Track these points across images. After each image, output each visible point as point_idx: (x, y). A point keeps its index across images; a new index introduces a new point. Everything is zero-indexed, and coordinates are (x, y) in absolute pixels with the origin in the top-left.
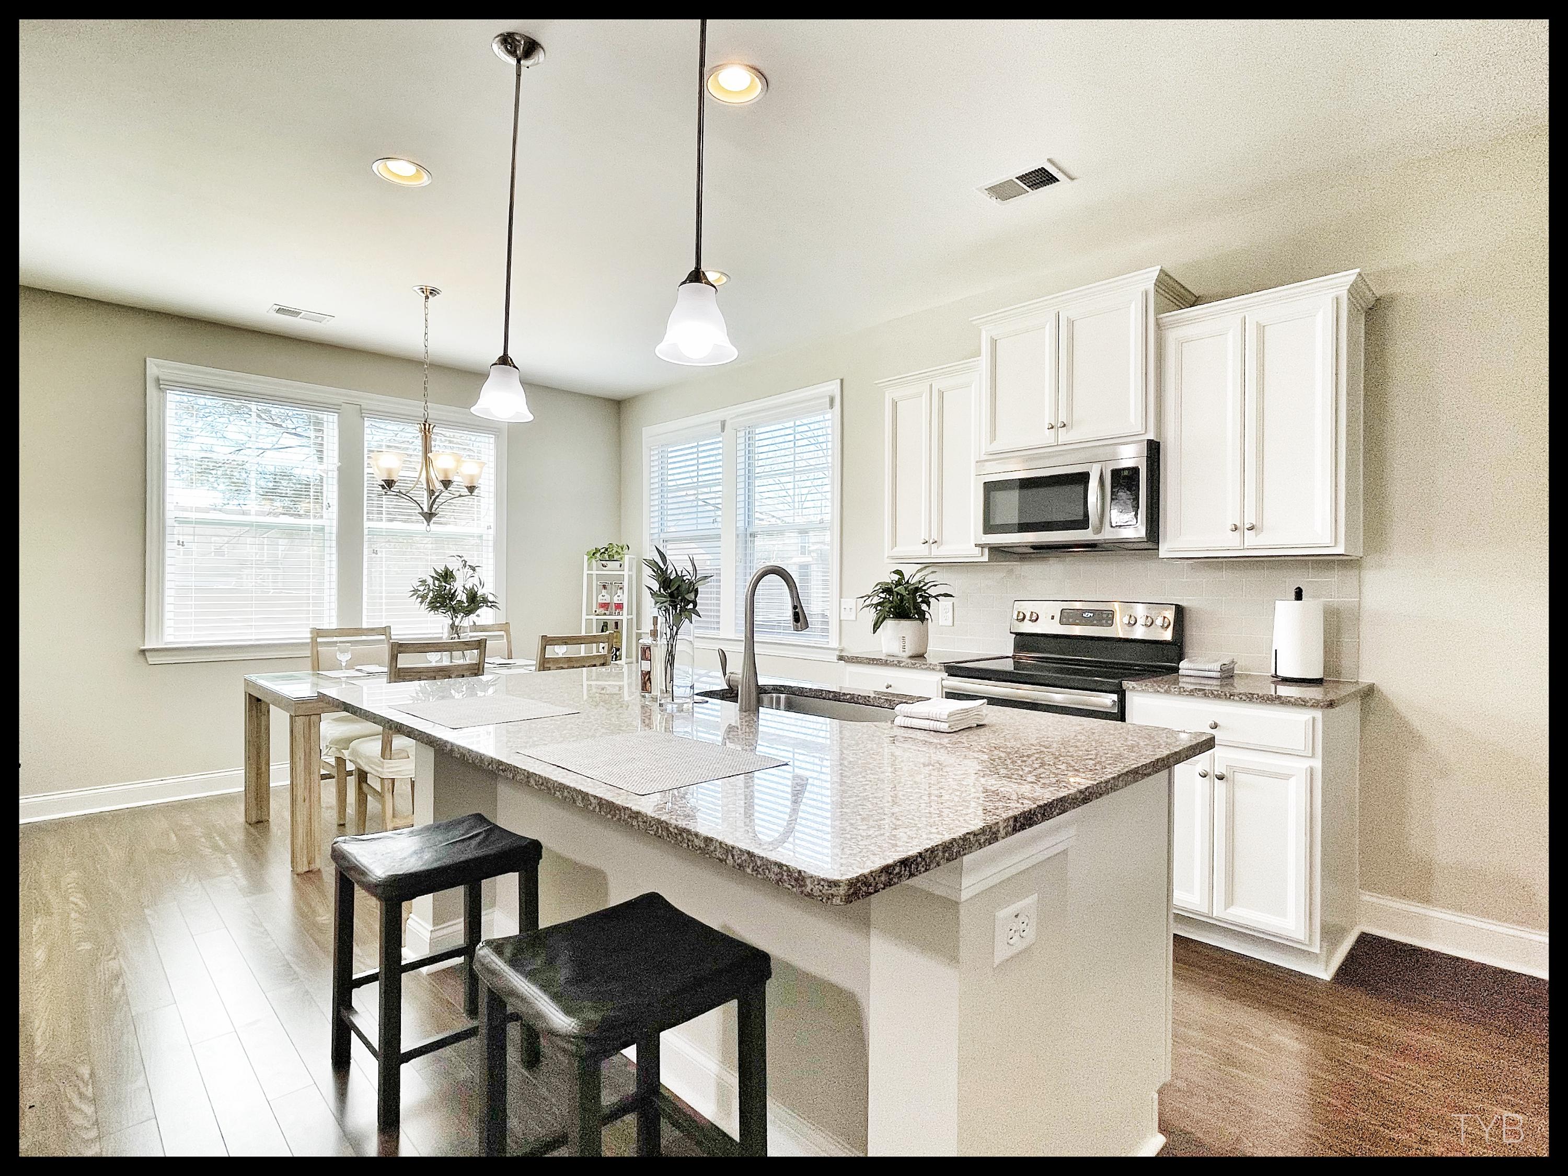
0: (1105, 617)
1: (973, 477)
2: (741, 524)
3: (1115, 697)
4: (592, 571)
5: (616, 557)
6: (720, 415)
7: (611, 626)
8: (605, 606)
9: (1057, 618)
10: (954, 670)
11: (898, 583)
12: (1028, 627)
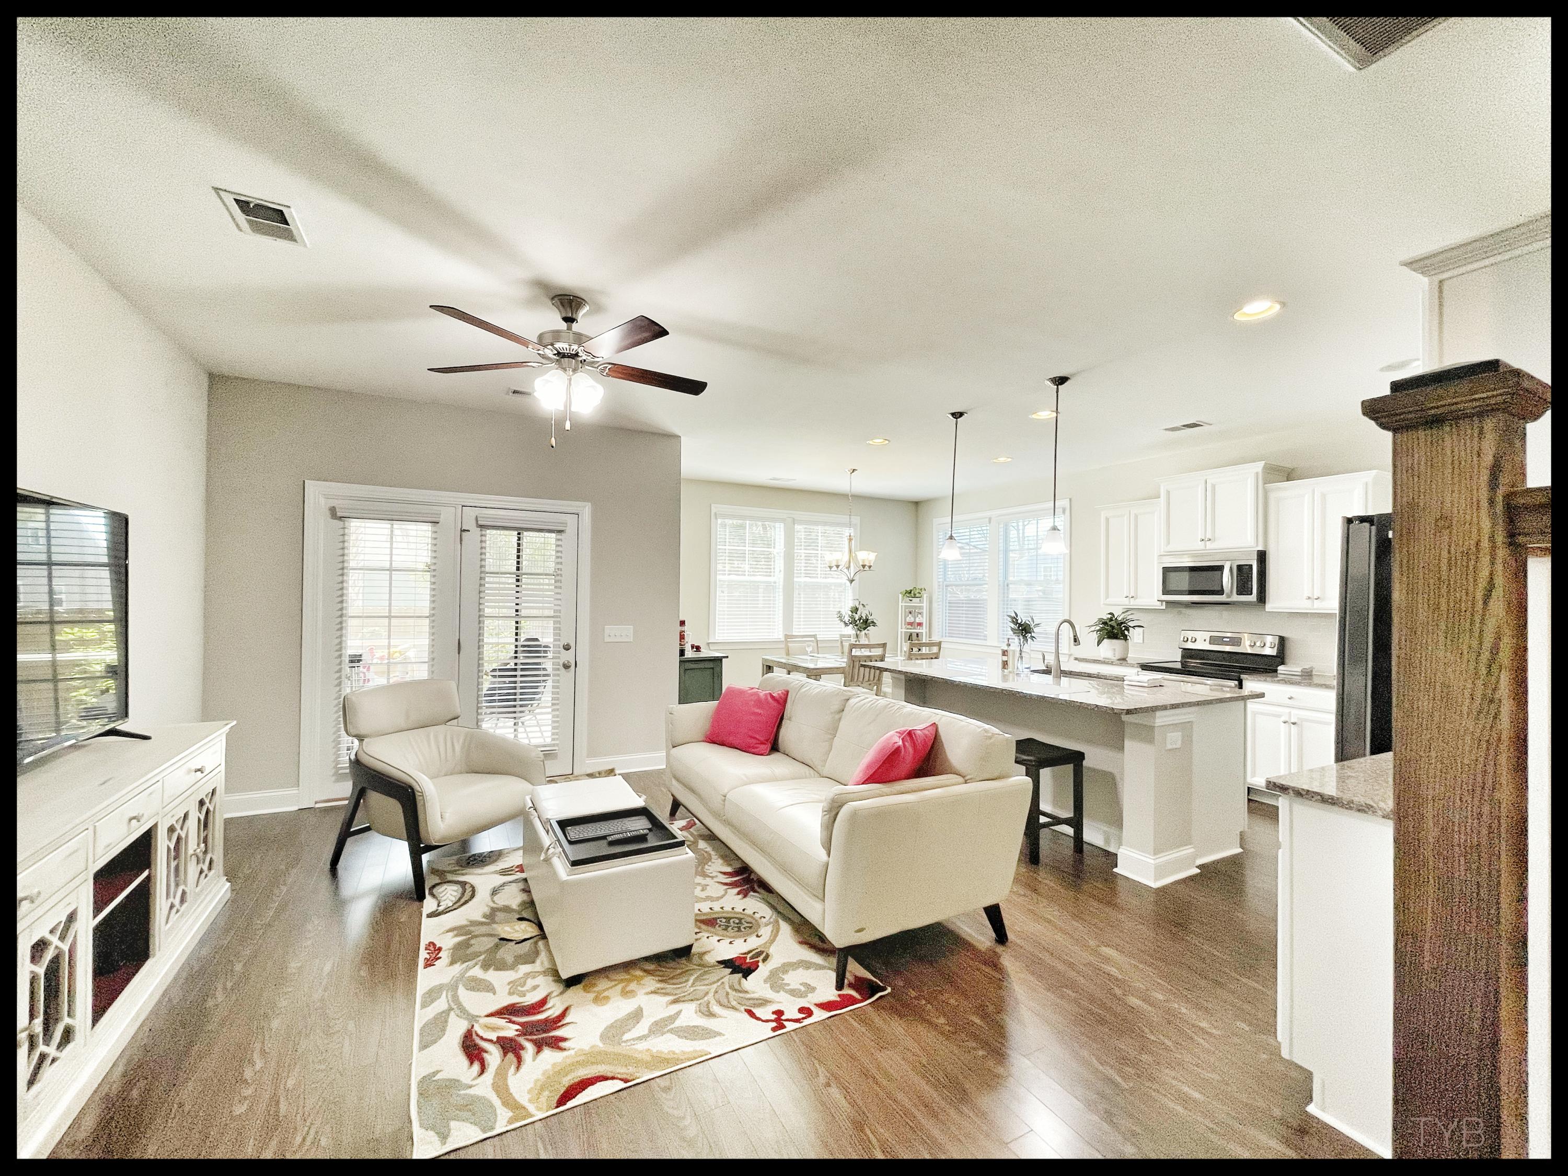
0: (1236, 641)
1: (1156, 563)
2: (1001, 579)
3: (1236, 682)
4: (903, 603)
5: (917, 595)
6: (988, 514)
7: (914, 636)
8: (911, 624)
9: (1208, 640)
10: (1146, 667)
11: (1111, 620)
12: (1190, 645)
